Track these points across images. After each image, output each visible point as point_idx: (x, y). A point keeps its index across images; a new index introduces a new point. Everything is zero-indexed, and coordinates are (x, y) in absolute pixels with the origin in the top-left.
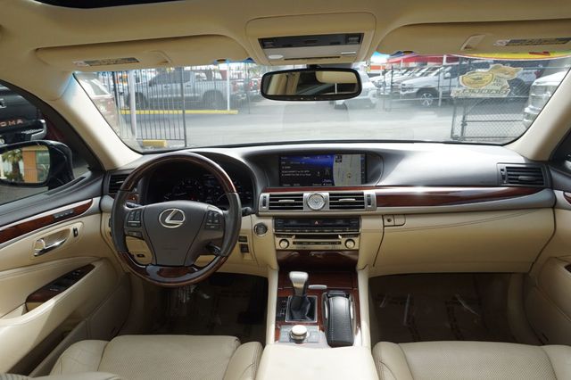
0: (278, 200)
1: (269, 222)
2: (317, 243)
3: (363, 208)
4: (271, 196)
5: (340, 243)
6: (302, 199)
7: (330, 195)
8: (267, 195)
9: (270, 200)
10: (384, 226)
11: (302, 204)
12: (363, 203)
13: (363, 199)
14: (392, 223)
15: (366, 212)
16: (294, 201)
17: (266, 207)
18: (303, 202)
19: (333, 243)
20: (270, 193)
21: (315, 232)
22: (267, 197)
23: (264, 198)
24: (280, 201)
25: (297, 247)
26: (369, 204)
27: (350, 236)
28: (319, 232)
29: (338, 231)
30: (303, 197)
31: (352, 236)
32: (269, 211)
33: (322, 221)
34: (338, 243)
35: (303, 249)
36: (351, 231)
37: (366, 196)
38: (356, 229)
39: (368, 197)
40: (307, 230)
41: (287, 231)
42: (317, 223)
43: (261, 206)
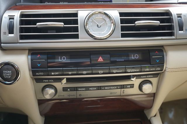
0: (35, 22)
2: (99, 88)
3: (171, 34)
4: (22, 16)
5: (132, 86)
6: (76, 22)
7: (121, 14)
8: (17, 14)
9: (22, 22)
11: (76, 29)
12: (171, 28)
13: (170, 20)
15: (175, 40)
16: (63, 23)
17: (13, 34)
18: (79, 25)
19: (123, 87)
20: (21, 11)
21: (98, 74)
22: (15, 18)
23: (10, 19)
24: (38, 24)
25: (69, 96)
26: (181, 29)
27: (148, 76)
28: (103, 74)
29: (133, 71)
30: (77, 17)
31: (150, 76)
32: (21, 41)
33: (109, 56)
34: (129, 86)
35: (78, 97)
36: (151, 70)
37: (176, 16)
38: (158, 67)
39: (178, 17)
40: (85, 72)
41: (53, 74)
42: (100, 59)
43: (5, 33)
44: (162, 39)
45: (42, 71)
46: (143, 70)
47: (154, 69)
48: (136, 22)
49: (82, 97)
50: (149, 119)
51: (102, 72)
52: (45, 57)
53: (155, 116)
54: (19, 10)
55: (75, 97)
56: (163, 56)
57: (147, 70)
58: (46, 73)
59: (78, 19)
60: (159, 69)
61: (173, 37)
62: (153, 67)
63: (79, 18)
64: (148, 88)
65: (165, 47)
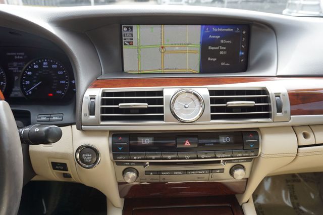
0: (117, 102)
1: (103, 144)
2: (185, 172)
3: (268, 116)
4: (104, 94)
6: (161, 102)
7: (212, 92)
8: (98, 92)
9: (104, 102)
10: (299, 147)
11: (161, 110)
12: (268, 108)
13: (267, 100)
14: (310, 141)
15: (272, 123)
16: (147, 104)
17: (94, 115)
18: (164, 106)
19: (211, 171)
20: (102, 89)
21: (185, 159)
22: (96, 97)
23: (91, 98)
24: (120, 104)
25: (152, 179)
26: (279, 110)
27: (240, 161)
28: (190, 159)
29: (224, 156)
30: (163, 96)
31: (242, 161)
32: (102, 123)
33: (197, 139)
34: (219, 171)
35: (162, 181)
36: (244, 155)
37: (274, 95)
38: (252, 152)
39: (276, 96)
40: (169, 157)
41: (135, 158)
42: (187, 144)
43: (86, 115)
44: (257, 122)
45: (123, 155)
46: (234, 155)
47: (247, 155)
48: (228, 103)
49: (165, 181)
50: (241, 204)
51: (189, 157)
52: (127, 139)
53: (247, 202)
54: (101, 88)
55: (158, 181)
56: (258, 140)
57: (240, 155)
58: (127, 157)
59: (163, 99)
60: (253, 154)
61: (270, 120)
62: (246, 152)
63: (164, 97)
64: (240, 174)
65: (261, 130)
